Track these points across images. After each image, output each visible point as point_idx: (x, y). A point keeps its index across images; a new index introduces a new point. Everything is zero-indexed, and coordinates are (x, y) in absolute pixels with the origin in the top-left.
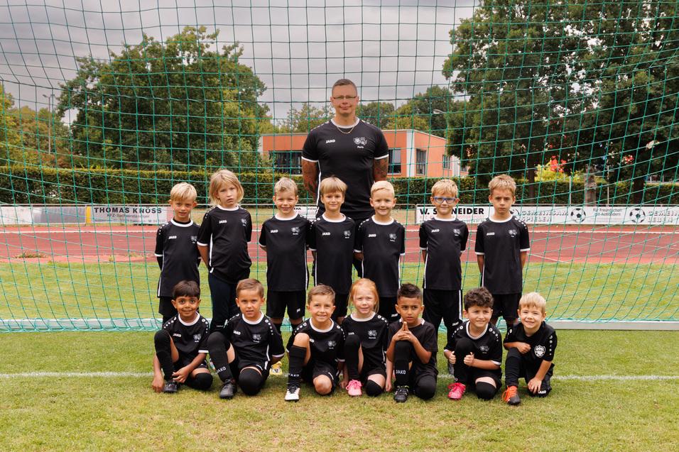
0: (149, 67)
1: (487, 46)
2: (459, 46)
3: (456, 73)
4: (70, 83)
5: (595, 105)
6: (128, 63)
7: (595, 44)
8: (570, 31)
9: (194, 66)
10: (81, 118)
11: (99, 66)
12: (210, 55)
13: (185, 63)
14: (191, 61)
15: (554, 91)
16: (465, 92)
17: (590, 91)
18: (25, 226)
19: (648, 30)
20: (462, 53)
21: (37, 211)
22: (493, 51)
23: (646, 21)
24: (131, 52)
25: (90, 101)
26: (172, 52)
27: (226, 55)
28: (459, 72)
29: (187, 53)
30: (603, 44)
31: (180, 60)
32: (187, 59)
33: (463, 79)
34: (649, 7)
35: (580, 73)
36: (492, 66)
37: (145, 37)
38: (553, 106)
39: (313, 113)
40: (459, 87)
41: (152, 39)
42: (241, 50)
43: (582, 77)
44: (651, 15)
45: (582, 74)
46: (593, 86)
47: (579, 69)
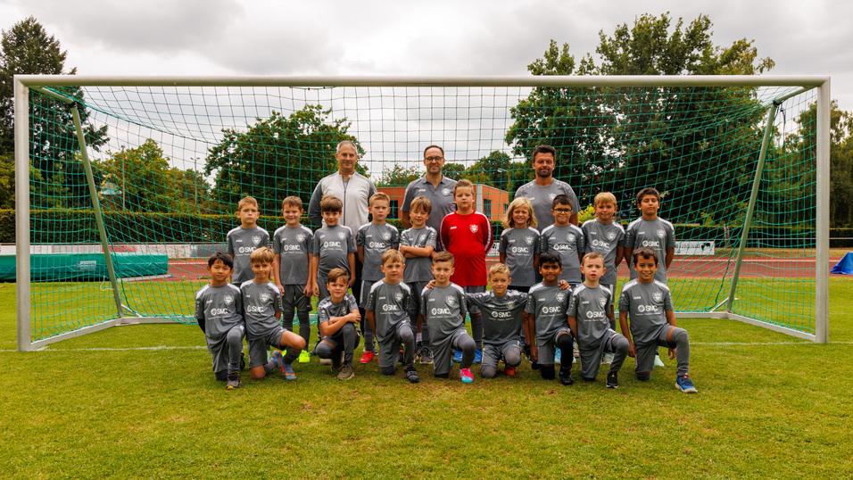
0: (276, 136)
1: (539, 120)
2: (518, 120)
3: (515, 141)
4: (215, 148)
5: (621, 165)
6: (260, 132)
7: (622, 118)
8: (602, 108)
9: (313, 136)
10: (224, 175)
11: (238, 135)
12: (326, 127)
13: (305, 132)
14: (311, 131)
15: (590, 154)
16: (523, 155)
17: (618, 154)
18: (185, 259)
19: (661, 108)
20: (520, 126)
21: (195, 247)
22: (544, 124)
23: (660, 100)
24: (263, 124)
25: (231, 163)
26: (294, 125)
27: (337, 127)
28: (518, 140)
29: (306, 125)
30: (628, 118)
31: (302, 131)
32: (307, 129)
33: (521, 146)
34: (662, 90)
35: (610, 140)
36: (543, 135)
37: (274, 113)
38: (590, 165)
39: (402, 172)
40: (517, 152)
41: (279, 114)
42: (350, 124)
43: (611, 143)
44: (664, 97)
45: (611, 140)
46: (620, 150)
47: (609, 137)
